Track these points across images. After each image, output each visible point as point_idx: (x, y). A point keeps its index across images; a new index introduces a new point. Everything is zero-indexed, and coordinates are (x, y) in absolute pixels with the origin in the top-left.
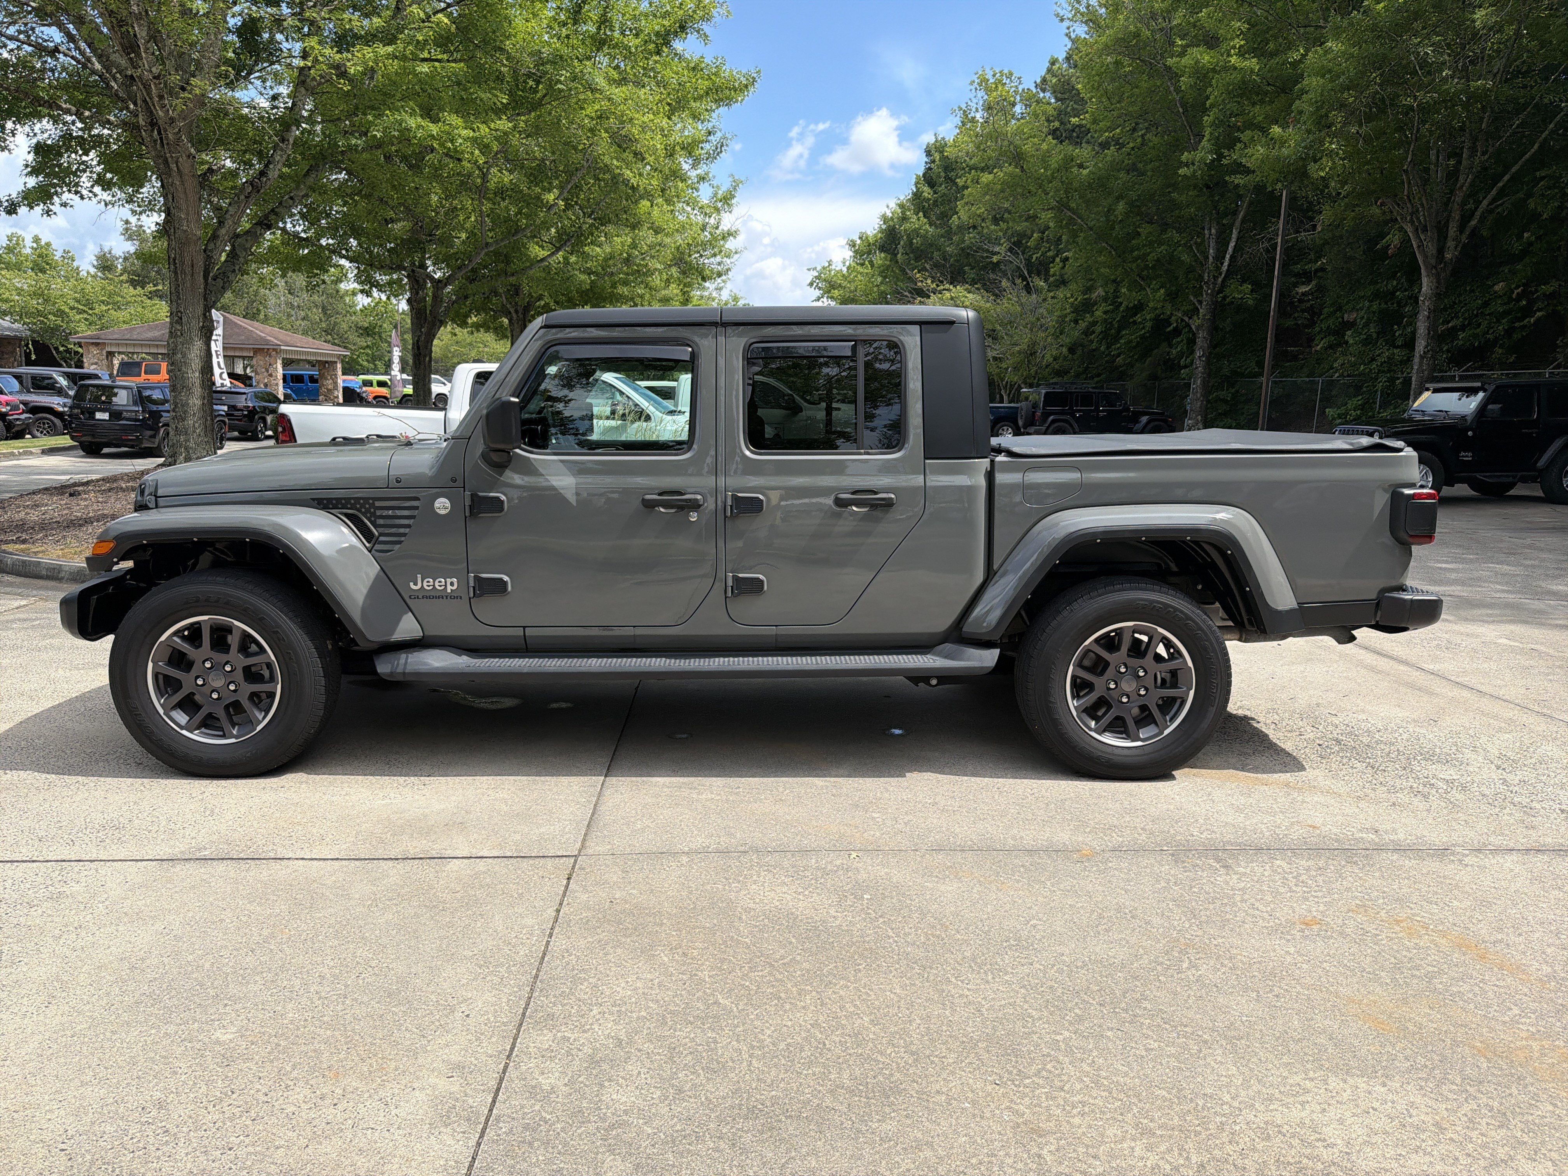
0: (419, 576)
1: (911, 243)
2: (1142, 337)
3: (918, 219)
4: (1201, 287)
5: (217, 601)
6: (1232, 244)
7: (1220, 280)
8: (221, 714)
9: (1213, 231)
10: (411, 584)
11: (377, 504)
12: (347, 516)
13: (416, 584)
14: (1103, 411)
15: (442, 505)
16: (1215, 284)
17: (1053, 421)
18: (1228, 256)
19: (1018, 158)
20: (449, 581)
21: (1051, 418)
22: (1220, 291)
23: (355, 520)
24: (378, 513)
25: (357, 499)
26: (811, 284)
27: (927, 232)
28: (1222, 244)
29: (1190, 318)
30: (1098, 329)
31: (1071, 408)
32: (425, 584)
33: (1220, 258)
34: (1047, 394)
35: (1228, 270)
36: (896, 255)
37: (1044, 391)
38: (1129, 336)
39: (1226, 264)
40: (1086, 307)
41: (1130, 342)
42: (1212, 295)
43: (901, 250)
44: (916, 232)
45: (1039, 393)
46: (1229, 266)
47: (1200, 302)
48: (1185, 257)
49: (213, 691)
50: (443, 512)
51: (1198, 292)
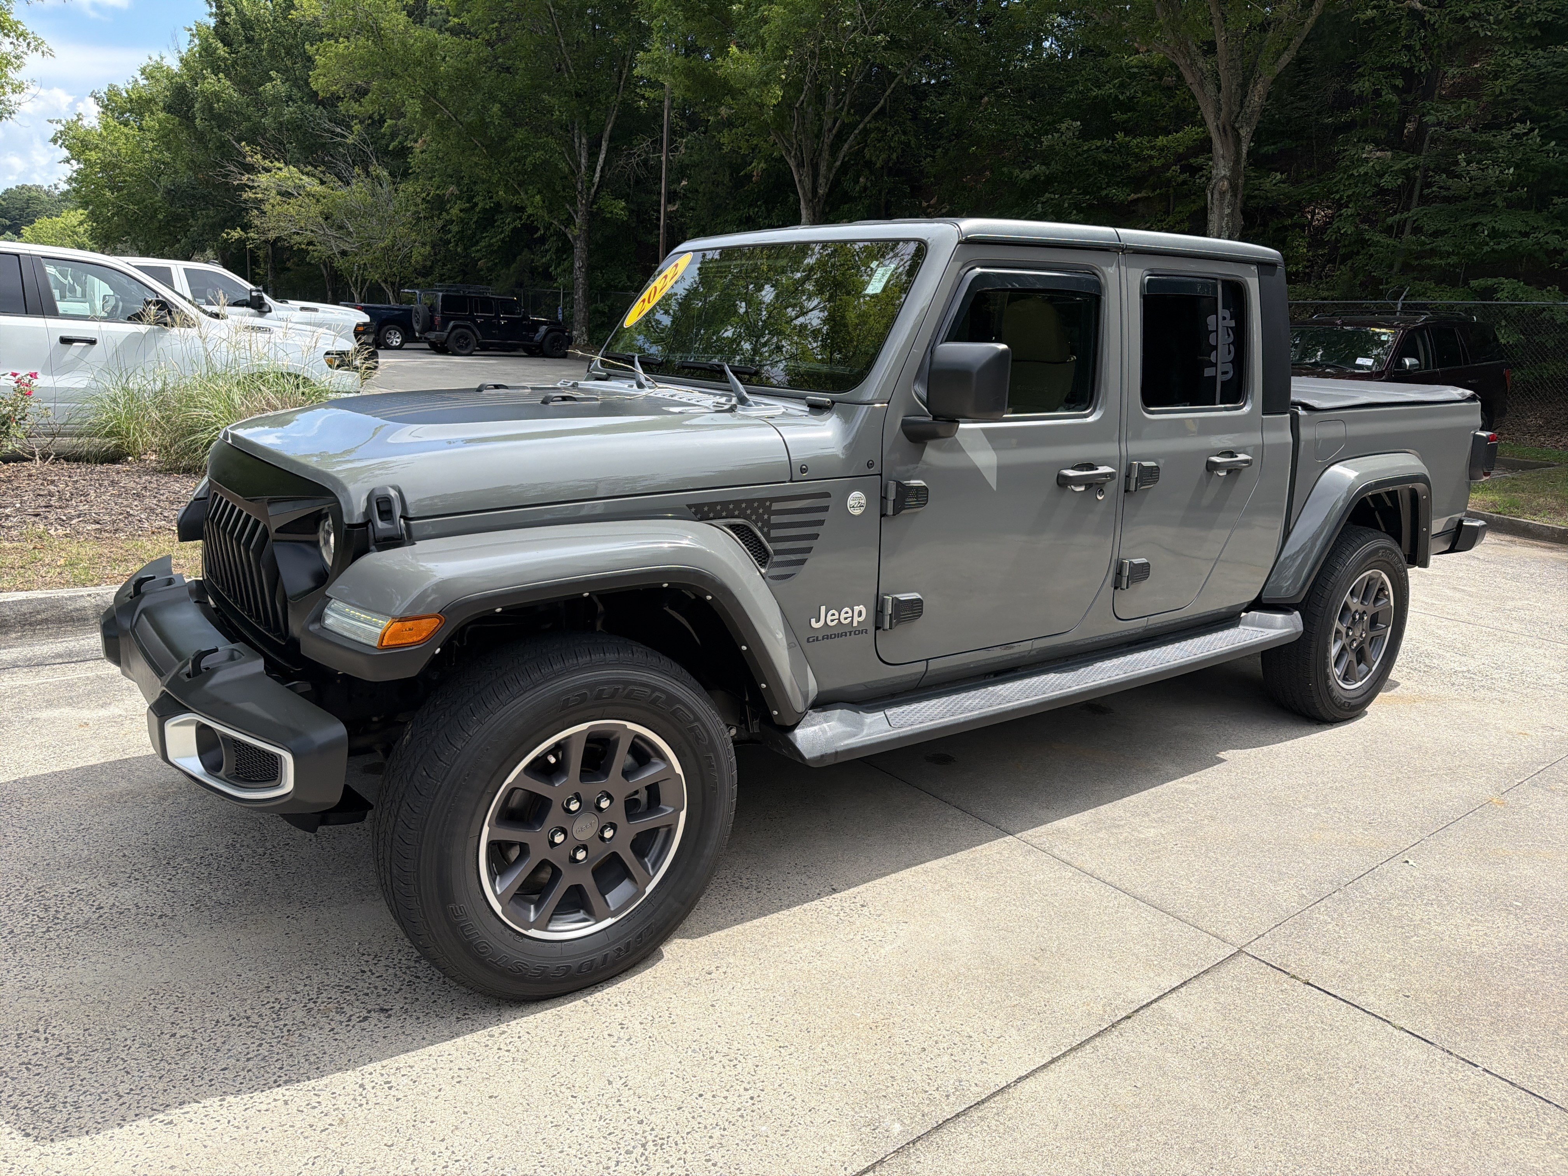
0: (823, 608)
1: (211, 108)
2: (503, 240)
3: (219, 80)
4: (576, 196)
5: (612, 696)
6: (602, 156)
7: (593, 191)
8: (588, 882)
9: (584, 141)
10: (813, 621)
11: (776, 506)
12: (732, 527)
13: (818, 621)
14: (504, 318)
15: (856, 501)
16: (588, 194)
17: (455, 327)
18: (599, 168)
19: (375, 32)
20: (857, 609)
21: (452, 324)
22: (593, 202)
23: (743, 533)
24: (774, 519)
25: (750, 502)
26: (54, 141)
27: (230, 96)
28: (593, 155)
29: (566, 227)
30: (455, 228)
31: (471, 313)
32: (829, 618)
33: (592, 169)
34: (443, 296)
35: (600, 181)
36: (193, 121)
37: (440, 294)
38: (493, 238)
39: (598, 175)
40: (438, 204)
41: (491, 245)
42: (586, 205)
43: (198, 115)
44: (217, 95)
45: (437, 296)
46: (601, 177)
47: (576, 213)
48: (562, 165)
49: (577, 849)
50: (857, 512)
51: (573, 202)
